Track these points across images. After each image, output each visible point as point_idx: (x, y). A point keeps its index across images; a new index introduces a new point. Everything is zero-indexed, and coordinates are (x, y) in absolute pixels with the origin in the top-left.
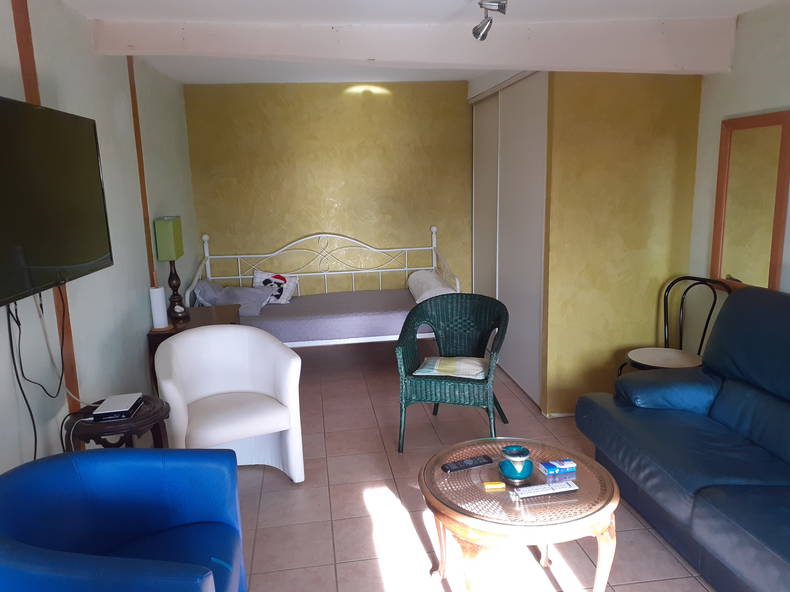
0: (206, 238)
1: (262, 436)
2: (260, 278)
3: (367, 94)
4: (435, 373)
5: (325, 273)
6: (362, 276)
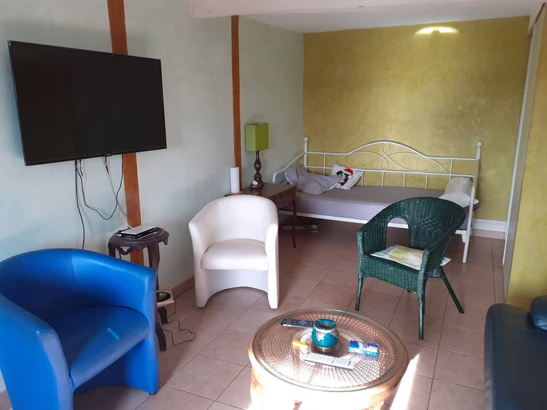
0: (306, 139)
2: (336, 169)
3: (436, 34)
4: (386, 257)
5: (384, 171)
6: (413, 176)
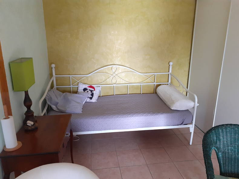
0: (53, 66)
2: (81, 87)
5: (115, 85)
6: (133, 87)
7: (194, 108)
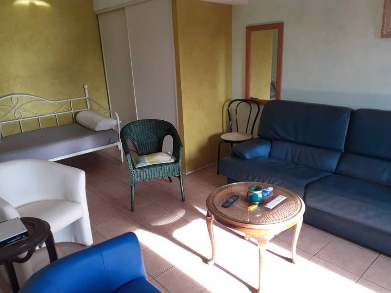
1: (65, 228)
4: (148, 164)
5: (20, 120)
6: (45, 119)
7: (117, 125)
